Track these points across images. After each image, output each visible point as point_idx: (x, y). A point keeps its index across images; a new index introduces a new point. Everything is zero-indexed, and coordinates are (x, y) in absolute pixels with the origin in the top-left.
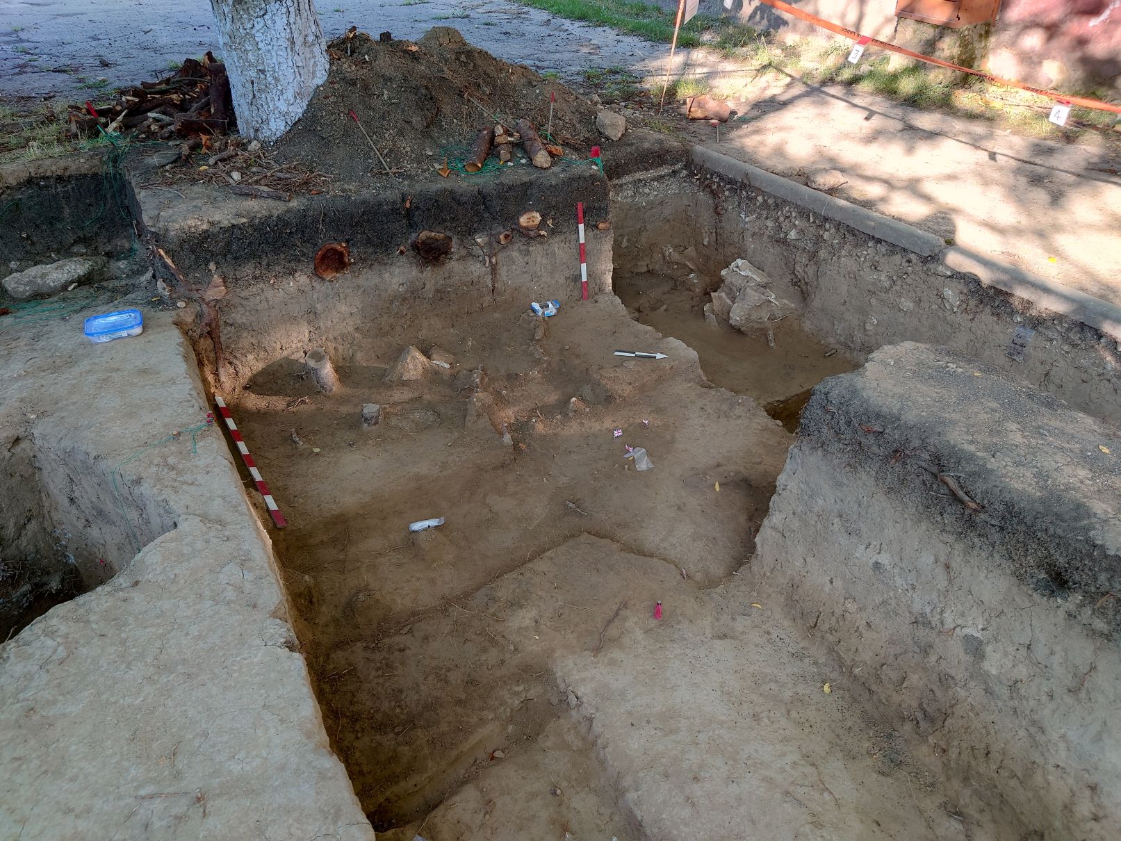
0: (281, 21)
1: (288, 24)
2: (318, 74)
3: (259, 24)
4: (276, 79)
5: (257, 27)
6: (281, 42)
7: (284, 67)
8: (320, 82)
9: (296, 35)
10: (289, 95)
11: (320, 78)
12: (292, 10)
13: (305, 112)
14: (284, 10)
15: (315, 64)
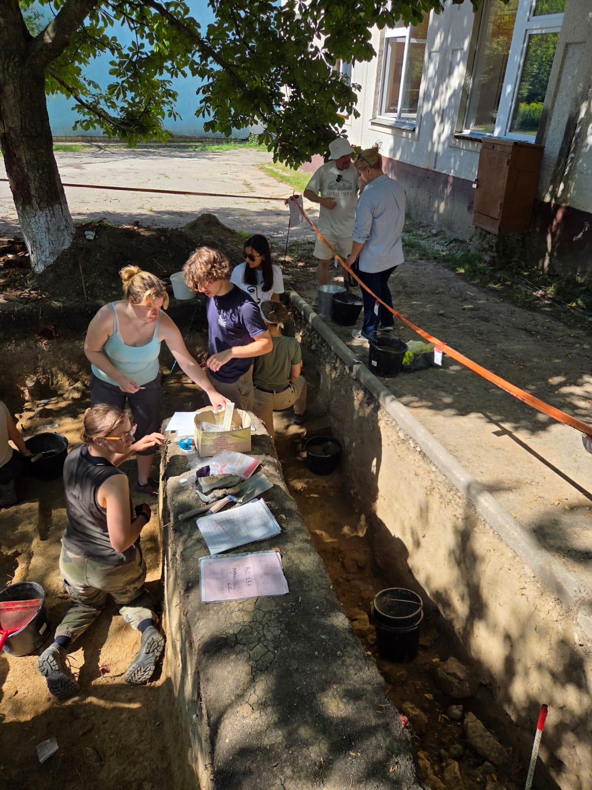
0: (42, 220)
1: (47, 221)
2: (66, 244)
3: (33, 220)
4: (41, 246)
5: (32, 221)
6: (43, 229)
7: (44, 240)
8: (66, 248)
9: (51, 226)
10: (47, 253)
11: (67, 246)
12: (49, 215)
13: (55, 261)
14: (44, 215)
15: (64, 239)
